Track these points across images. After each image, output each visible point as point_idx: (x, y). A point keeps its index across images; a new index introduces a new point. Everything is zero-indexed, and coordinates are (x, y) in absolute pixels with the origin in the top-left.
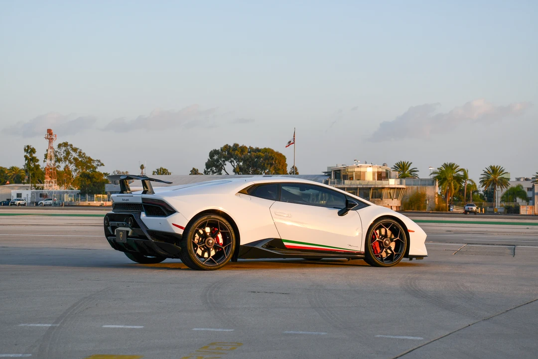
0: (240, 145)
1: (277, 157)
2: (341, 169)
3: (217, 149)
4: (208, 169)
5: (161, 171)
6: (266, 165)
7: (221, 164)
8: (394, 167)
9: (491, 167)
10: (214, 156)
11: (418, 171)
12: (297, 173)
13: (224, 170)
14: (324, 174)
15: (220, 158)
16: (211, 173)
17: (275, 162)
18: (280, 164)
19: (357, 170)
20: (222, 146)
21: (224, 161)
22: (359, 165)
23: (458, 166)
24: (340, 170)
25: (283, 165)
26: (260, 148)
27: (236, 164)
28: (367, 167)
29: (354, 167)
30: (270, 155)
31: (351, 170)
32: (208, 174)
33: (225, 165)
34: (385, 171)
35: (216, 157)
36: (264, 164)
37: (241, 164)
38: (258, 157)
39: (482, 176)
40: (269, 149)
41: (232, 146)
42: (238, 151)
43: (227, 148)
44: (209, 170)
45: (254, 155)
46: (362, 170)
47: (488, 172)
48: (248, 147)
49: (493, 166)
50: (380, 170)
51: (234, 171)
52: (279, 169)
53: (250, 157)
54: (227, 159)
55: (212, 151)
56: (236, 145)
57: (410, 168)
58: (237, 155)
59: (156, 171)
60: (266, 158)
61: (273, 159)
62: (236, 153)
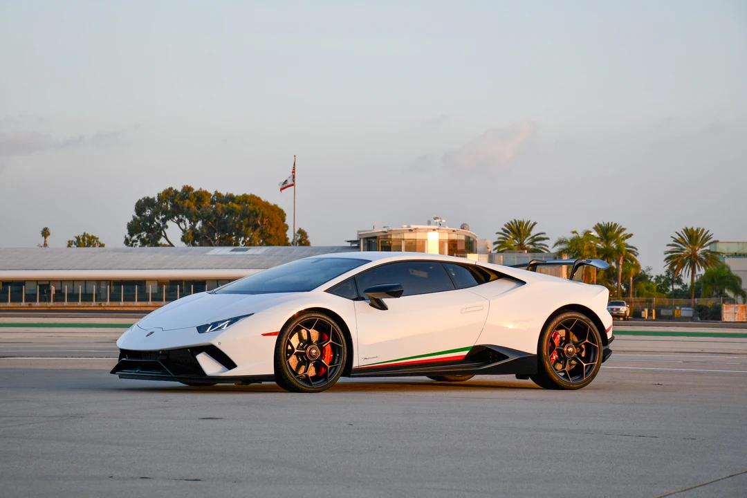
0: (196, 189)
1: (266, 212)
2: (377, 235)
3: (151, 197)
4: (132, 235)
5: (84, 240)
6: (244, 227)
7: (159, 225)
8: (502, 231)
9: (686, 230)
10: (145, 211)
11: (548, 239)
12: (307, 244)
13: (166, 237)
14: (349, 244)
15: (155, 214)
16: (139, 243)
17: (262, 221)
18: (271, 225)
19: (407, 236)
20: (161, 191)
21: (164, 221)
22: (413, 227)
23: (624, 229)
24: (375, 238)
25: (277, 228)
26: (235, 195)
27: (188, 225)
28: (428, 230)
29: (402, 232)
30: (251, 207)
31: (399, 237)
32: (132, 246)
33: (167, 227)
34: (463, 238)
35: (148, 213)
36: (241, 227)
37: (199, 225)
38: (231, 212)
39: (670, 248)
40: (253, 196)
41: (180, 190)
42: (191, 201)
43: (169, 194)
44: (135, 237)
45: (223, 208)
46: (419, 236)
47: (681, 241)
48: (213, 193)
49: (689, 228)
50: (454, 237)
51: (183, 239)
52: (270, 236)
53: (215, 212)
54: (170, 216)
55: (140, 201)
56: (187, 189)
57: (533, 233)
58: (189, 208)
59: (75, 240)
60: (244, 215)
61: (257, 215)
62: (186, 205)
